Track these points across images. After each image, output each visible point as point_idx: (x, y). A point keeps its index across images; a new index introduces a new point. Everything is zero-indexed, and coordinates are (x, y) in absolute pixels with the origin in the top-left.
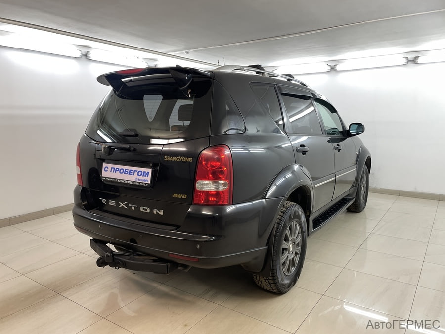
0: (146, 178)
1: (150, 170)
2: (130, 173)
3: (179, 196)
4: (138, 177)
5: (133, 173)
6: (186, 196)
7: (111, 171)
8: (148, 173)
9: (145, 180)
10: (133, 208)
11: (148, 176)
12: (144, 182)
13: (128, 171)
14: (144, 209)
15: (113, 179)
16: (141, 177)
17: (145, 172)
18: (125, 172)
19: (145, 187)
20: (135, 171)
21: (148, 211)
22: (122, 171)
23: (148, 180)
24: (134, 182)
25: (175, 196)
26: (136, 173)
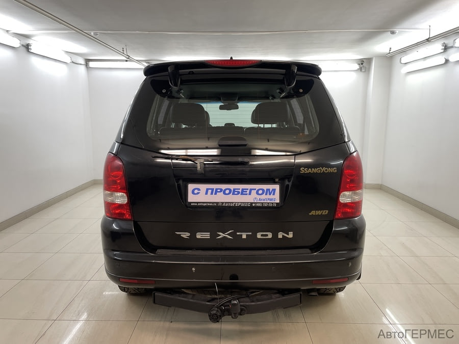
0: (272, 196)
1: (277, 187)
2: (243, 192)
3: (319, 213)
4: (258, 197)
5: (248, 192)
6: (327, 211)
7: (206, 193)
8: (274, 190)
9: (271, 200)
10: (244, 237)
11: (274, 194)
12: (269, 202)
13: (240, 191)
14: (262, 235)
15: (213, 203)
16: (264, 196)
17: (268, 190)
18: (234, 192)
19: (273, 207)
20: (251, 190)
21: (270, 235)
22: (227, 192)
23: (276, 198)
24: (252, 203)
25: (313, 213)
26: (254, 192)
